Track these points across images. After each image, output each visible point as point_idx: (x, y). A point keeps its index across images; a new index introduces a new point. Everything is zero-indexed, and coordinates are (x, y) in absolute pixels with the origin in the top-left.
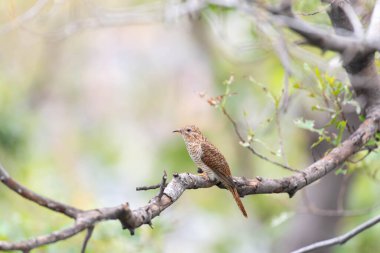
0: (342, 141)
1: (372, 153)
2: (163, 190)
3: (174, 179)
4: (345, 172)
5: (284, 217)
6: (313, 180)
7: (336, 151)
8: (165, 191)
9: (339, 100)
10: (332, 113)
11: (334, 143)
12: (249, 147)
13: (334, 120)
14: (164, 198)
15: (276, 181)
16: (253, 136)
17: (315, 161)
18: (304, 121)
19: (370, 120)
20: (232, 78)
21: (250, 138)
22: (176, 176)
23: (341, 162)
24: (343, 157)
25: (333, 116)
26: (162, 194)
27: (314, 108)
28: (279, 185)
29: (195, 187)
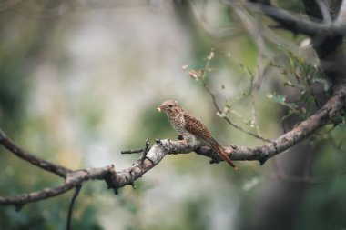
0: (311, 115)
1: (338, 127)
2: (146, 154)
3: (155, 145)
4: (312, 143)
5: (255, 182)
6: (282, 149)
7: (304, 123)
8: (148, 156)
9: (309, 77)
10: (302, 90)
11: (303, 116)
12: (225, 118)
13: (304, 95)
14: (146, 161)
15: (249, 150)
16: (229, 107)
17: (285, 132)
18: (276, 96)
19: (336, 97)
20: (212, 54)
21: (226, 109)
22: (158, 142)
23: (308, 134)
24: (310, 129)
25: (303, 93)
26: (145, 157)
27: (286, 84)
28: (251, 153)
29: (175, 153)
